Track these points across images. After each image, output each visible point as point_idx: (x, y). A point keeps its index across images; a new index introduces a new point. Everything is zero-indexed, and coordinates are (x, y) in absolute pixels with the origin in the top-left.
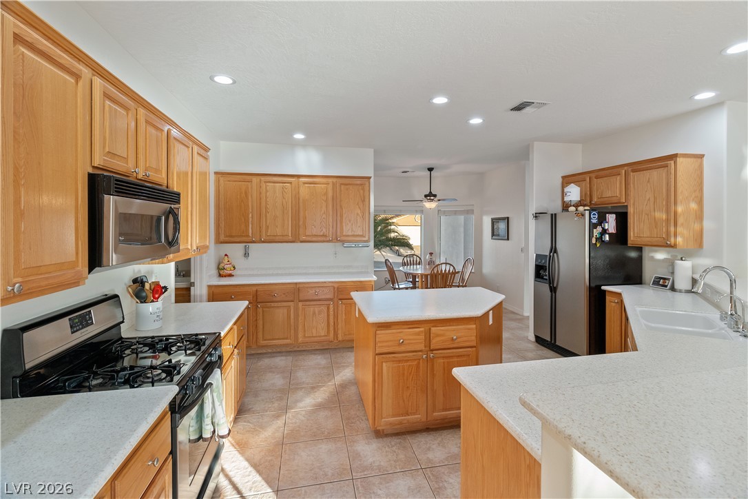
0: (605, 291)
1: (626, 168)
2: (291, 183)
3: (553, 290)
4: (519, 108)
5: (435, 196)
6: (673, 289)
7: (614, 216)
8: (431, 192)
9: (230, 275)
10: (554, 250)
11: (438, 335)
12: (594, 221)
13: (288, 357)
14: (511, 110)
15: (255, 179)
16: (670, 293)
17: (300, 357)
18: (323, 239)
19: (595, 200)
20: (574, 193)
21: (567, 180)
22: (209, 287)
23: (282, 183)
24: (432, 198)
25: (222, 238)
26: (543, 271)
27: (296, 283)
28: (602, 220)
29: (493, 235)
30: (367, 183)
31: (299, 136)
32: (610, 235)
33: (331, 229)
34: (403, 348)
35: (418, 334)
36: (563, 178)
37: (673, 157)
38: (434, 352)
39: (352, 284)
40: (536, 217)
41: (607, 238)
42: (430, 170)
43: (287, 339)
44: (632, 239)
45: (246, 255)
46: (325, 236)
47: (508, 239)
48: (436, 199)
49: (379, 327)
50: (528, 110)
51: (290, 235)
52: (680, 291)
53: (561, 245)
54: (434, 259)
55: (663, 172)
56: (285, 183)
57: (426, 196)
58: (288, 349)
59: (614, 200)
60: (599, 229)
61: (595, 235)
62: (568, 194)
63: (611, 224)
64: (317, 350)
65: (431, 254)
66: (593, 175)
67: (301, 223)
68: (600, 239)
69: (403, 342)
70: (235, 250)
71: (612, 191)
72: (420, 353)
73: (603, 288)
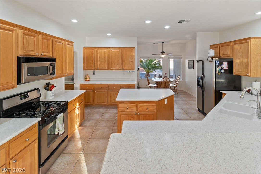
0: (222, 93)
1: (232, 43)
2: (107, 50)
3: (203, 91)
4: (180, 22)
5: (165, 52)
6: (252, 94)
7: (227, 62)
8: (163, 51)
9: (89, 81)
10: (203, 75)
11: (141, 107)
12: (217, 64)
13: (105, 109)
14: (178, 23)
15: (95, 49)
16: (251, 96)
17: (108, 109)
18: (118, 69)
19: (221, 55)
20: (212, 53)
21: (212, 47)
22: (80, 84)
23: (104, 50)
24: (163, 53)
25: (85, 68)
27: (108, 84)
28: (221, 64)
29: (189, 67)
30: (133, 50)
31: (109, 34)
32: (225, 70)
33: (121, 66)
34: (127, 110)
35: (134, 106)
36: (210, 46)
37: (249, 39)
39: (127, 85)
40: (197, 62)
41: (223, 71)
42: (163, 43)
43: (105, 103)
44: (234, 72)
45: (94, 74)
46: (119, 68)
47: (194, 69)
48: (165, 54)
49: (120, 102)
51: (107, 67)
52: (255, 95)
53: (205, 74)
54: (167, 75)
55: (245, 44)
56: (105, 50)
57: (161, 52)
58: (105, 106)
59: (228, 56)
60: (220, 68)
61: (218, 70)
62: (209, 53)
63: (225, 65)
64: (115, 107)
65: (166, 73)
66: (220, 45)
67: (110, 63)
68: (220, 72)
69: (128, 108)
70: (90, 72)
71: (227, 52)
73: (221, 91)
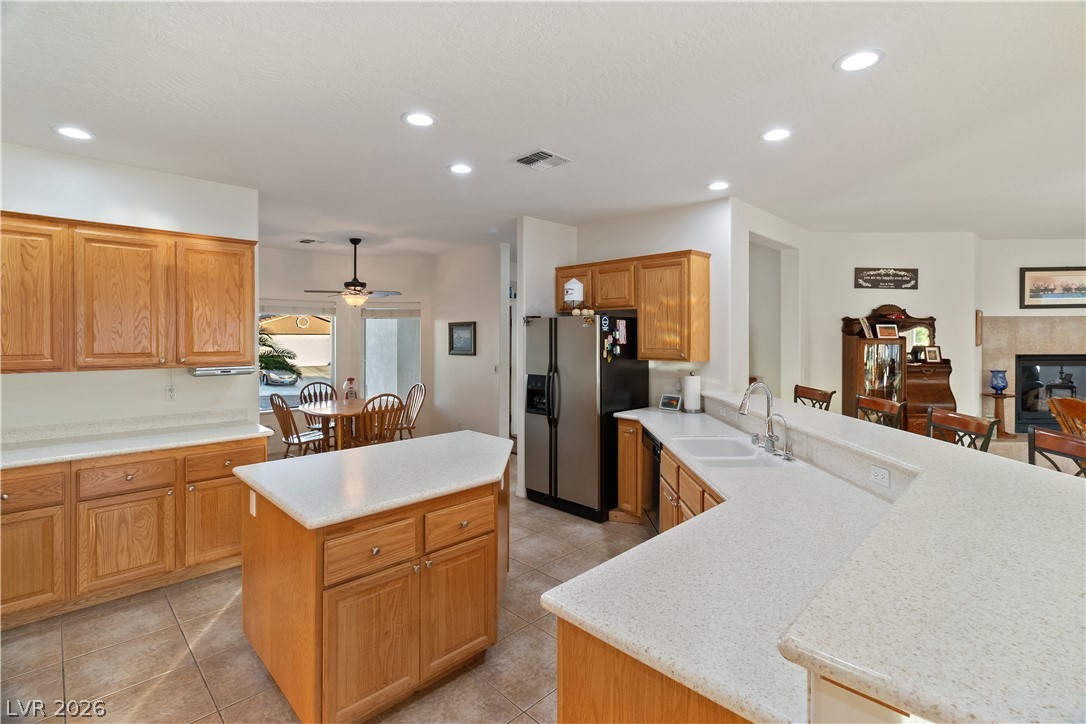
0: (617, 419)
1: (635, 263)
3: (553, 423)
4: (528, 160)
5: (363, 285)
6: (683, 410)
7: (624, 322)
8: (355, 279)
10: (553, 368)
11: (437, 526)
12: (605, 329)
14: (519, 161)
16: (679, 415)
18: (142, 361)
19: (599, 301)
20: (575, 291)
21: (564, 274)
24: (358, 288)
26: (540, 396)
27: (71, 462)
28: (613, 328)
29: (451, 347)
30: (247, 254)
32: (622, 346)
33: (162, 340)
34: (377, 564)
35: (404, 530)
36: (558, 270)
37: (687, 253)
38: (432, 555)
39: (220, 448)
40: (528, 322)
41: (618, 350)
42: (355, 242)
43: (44, 591)
44: (642, 351)
46: (149, 355)
47: (475, 354)
48: (365, 291)
49: (328, 534)
50: (541, 165)
52: (691, 412)
53: (563, 362)
54: (356, 389)
55: (675, 271)
56: (30, 234)
57: (347, 285)
59: (622, 302)
60: (610, 338)
61: (606, 346)
62: (570, 292)
63: (621, 334)
65: (351, 380)
66: (596, 269)
67: (80, 326)
68: (610, 352)
69: (378, 551)
71: (618, 291)
72: (409, 564)
73: (616, 415)
